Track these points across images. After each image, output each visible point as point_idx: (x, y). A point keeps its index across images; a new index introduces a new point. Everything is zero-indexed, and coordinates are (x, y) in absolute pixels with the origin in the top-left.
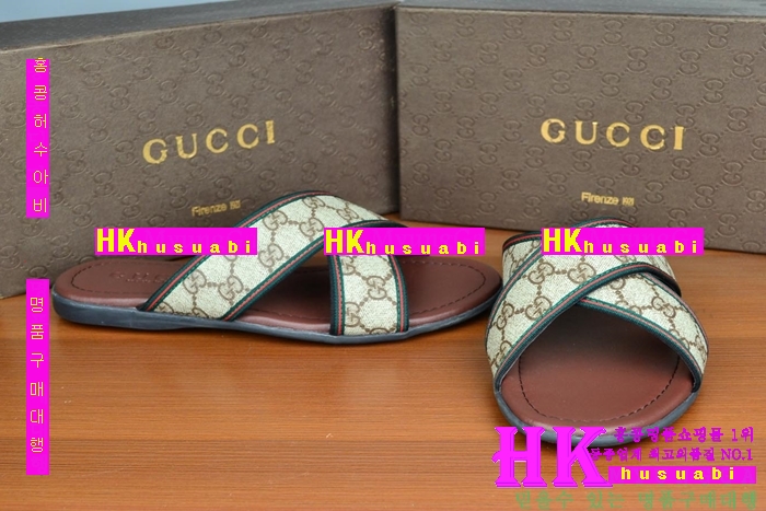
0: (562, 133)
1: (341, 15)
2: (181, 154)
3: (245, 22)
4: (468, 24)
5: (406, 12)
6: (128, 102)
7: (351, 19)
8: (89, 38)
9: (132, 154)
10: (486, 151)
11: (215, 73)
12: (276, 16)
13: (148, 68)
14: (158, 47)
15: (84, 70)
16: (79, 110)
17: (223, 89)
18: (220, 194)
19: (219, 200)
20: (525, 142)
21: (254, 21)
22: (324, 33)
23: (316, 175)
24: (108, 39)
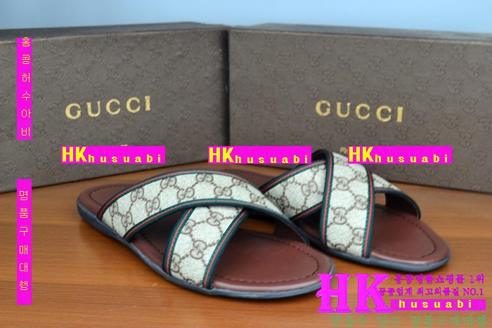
0: (328, 110)
2: (90, 114)
3: (133, 34)
4: (272, 40)
5: (235, 33)
6: (57, 79)
7: (201, 35)
9: (59, 112)
10: (282, 120)
11: (113, 64)
12: (153, 31)
13: (70, 59)
14: (76, 46)
17: (118, 75)
18: (115, 140)
19: (114, 144)
20: (306, 115)
21: (138, 33)
22: (183, 43)
23: (176, 132)
24: (44, 39)
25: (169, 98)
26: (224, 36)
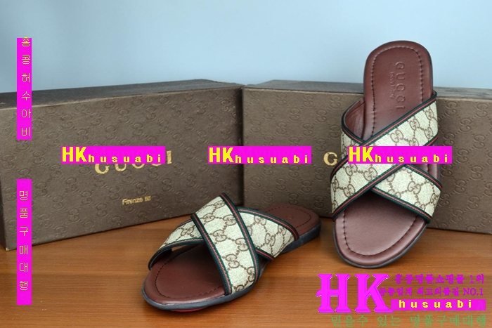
0: (335, 160)
1: (211, 92)
2: (117, 168)
3: (156, 95)
4: (283, 98)
5: (248, 91)
6: (87, 138)
7: (217, 94)
8: (66, 101)
9: (88, 168)
10: (293, 170)
11: (138, 123)
12: (174, 91)
13: (100, 119)
14: (106, 107)
15: (63, 120)
16: (58, 142)
17: (142, 133)
18: (139, 192)
19: (138, 196)
20: (315, 165)
21: (162, 94)
22: (201, 102)
23: (195, 182)
24: (77, 102)
25: (188, 152)
26: (238, 94)
